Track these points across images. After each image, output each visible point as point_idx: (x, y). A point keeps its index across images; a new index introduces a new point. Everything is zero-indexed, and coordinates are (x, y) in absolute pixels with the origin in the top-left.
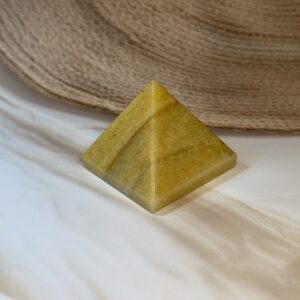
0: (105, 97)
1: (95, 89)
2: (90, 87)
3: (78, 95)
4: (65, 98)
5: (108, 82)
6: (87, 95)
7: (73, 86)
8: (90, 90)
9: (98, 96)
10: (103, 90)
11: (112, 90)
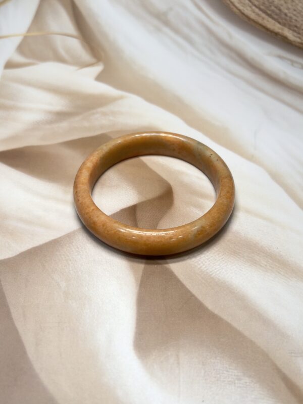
0: (284, 25)
1: (277, 14)
2: (273, 11)
3: (263, 19)
4: (253, 21)
5: (288, 9)
6: (270, 20)
7: (260, 9)
8: (273, 15)
9: (279, 23)
10: (283, 16)
11: (291, 18)
